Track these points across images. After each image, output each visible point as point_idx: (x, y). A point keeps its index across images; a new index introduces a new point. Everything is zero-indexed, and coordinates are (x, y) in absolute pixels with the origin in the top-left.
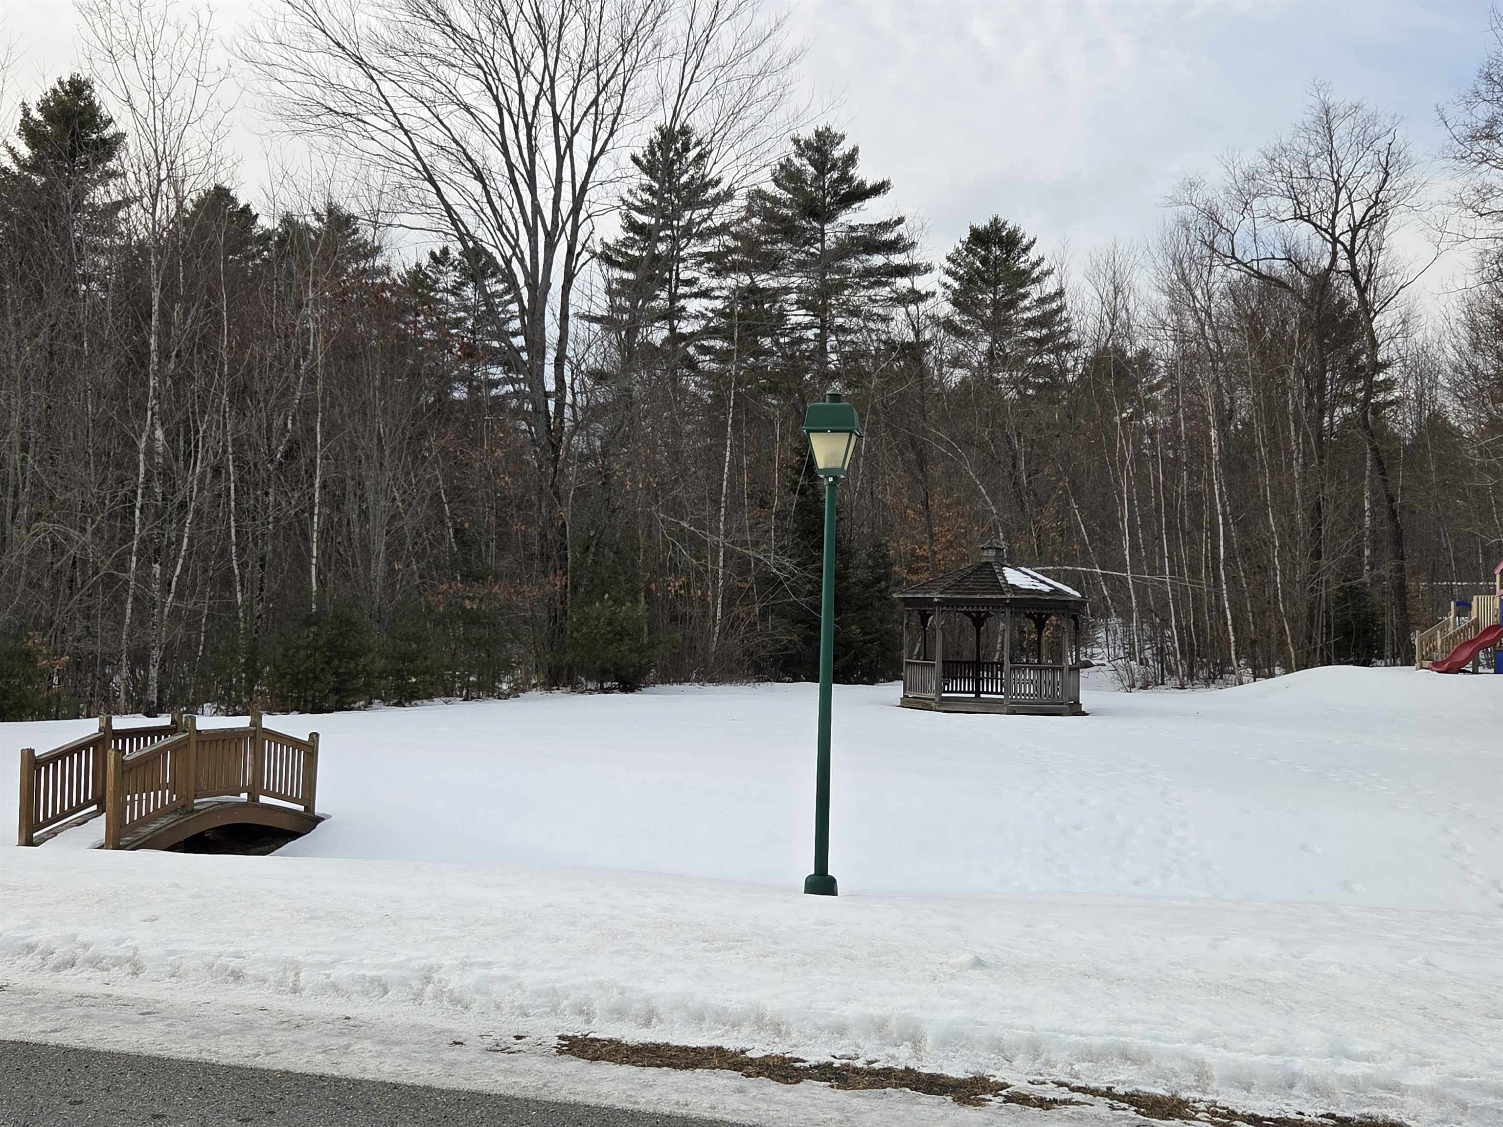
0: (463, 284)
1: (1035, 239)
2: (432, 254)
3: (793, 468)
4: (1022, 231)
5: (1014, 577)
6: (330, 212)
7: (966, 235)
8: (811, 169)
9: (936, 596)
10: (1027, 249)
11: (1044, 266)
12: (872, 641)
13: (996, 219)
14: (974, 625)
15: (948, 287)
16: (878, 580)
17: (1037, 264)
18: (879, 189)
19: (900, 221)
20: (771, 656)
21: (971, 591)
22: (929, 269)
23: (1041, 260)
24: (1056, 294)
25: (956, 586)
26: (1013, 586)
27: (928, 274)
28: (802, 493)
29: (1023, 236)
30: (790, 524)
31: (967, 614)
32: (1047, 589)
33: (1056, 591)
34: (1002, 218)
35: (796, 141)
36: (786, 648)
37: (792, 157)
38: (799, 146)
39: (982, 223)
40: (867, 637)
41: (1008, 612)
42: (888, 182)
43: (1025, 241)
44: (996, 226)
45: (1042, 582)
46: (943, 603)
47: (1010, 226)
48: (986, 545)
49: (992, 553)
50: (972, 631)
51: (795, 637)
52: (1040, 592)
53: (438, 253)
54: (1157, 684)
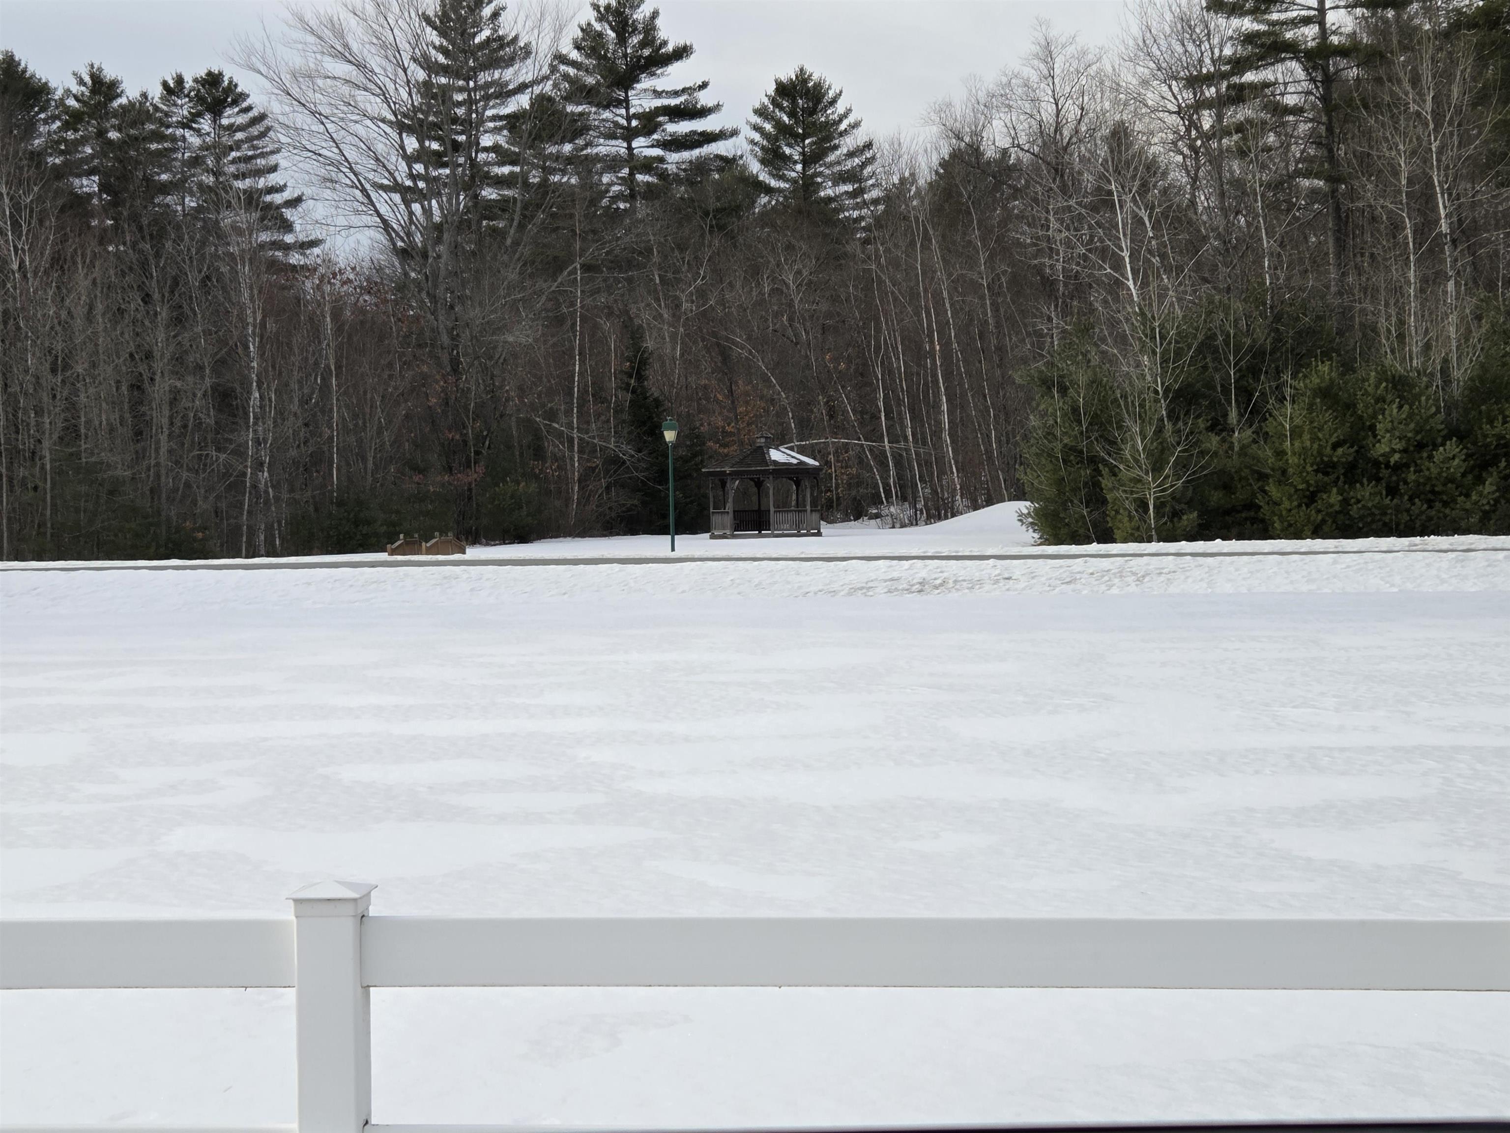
0: (199, 114)
1: (841, 92)
2: (165, 84)
3: (626, 373)
4: (827, 83)
5: (776, 455)
6: (93, 76)
7: (771, 89)
8: (612, 35)
9: (728, 470)
10: (833, 102)
11: (851, 119)
12: (692, 502)
13: (802, 70)
14: (756, 486)
15: (756, 144)
16: (695, 455)
17: (845, 116)
18: (681, 53)
19: (704, 86)
20: (618, 516)
21: (749, 465)
22: (734, 133)
23: (848, 111)
24: (864, 147)
25: (741, 462)
26: (774, 461)
27: (734, 138)
28: (633, 392)
29: (829, 88)
30: (626, 416)
31: (752, 479)
32: (795, 461)
33: (801, 463)
34: (809, 69)
35: (596, 7)
36: (629, 510)
37: (593, 22)
38: (599, 11)
39: (788, 73)
40: (688, 500)
41: (771, 478)
42: (691, 47)
43: (831, 94)
44: (802, 78)
45: (793, 457)
46: (732, 474)
47: (815, 77)
48: (759, 435)
49: (763, 440)
50: (755, 490)
51: (636, 502)
52: (791, 464)
53: (171, 84)
54: (912, 525)
